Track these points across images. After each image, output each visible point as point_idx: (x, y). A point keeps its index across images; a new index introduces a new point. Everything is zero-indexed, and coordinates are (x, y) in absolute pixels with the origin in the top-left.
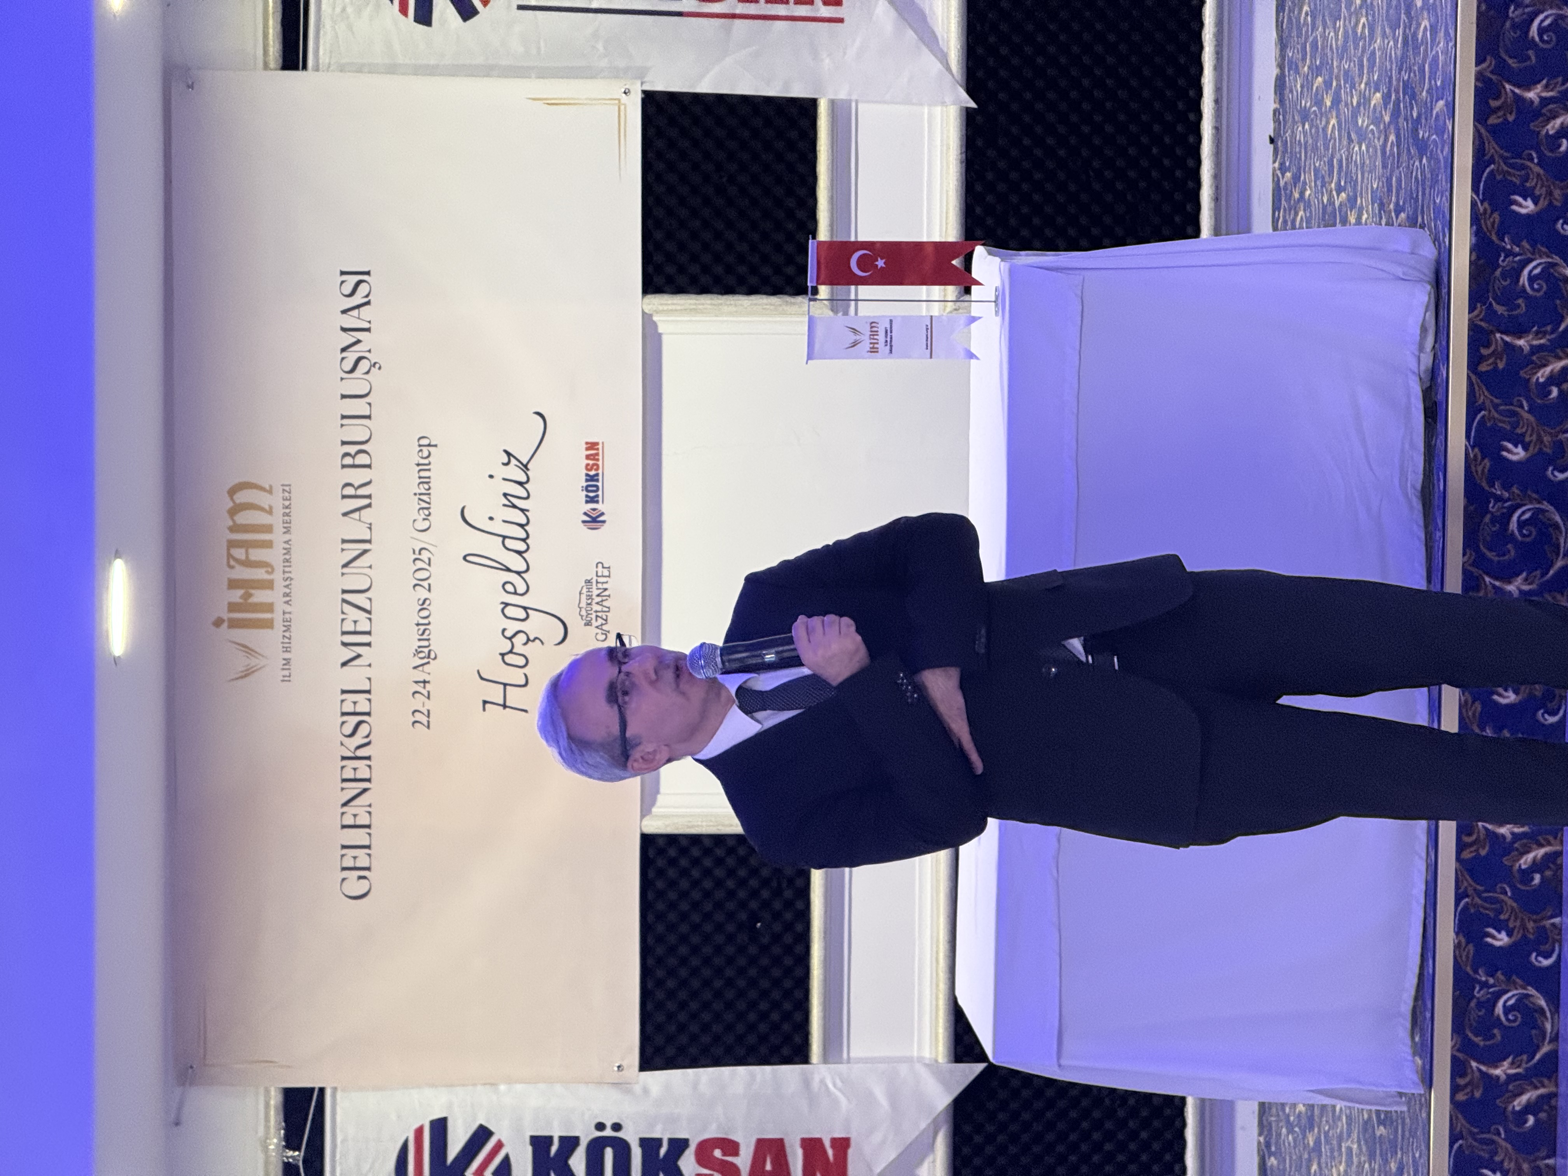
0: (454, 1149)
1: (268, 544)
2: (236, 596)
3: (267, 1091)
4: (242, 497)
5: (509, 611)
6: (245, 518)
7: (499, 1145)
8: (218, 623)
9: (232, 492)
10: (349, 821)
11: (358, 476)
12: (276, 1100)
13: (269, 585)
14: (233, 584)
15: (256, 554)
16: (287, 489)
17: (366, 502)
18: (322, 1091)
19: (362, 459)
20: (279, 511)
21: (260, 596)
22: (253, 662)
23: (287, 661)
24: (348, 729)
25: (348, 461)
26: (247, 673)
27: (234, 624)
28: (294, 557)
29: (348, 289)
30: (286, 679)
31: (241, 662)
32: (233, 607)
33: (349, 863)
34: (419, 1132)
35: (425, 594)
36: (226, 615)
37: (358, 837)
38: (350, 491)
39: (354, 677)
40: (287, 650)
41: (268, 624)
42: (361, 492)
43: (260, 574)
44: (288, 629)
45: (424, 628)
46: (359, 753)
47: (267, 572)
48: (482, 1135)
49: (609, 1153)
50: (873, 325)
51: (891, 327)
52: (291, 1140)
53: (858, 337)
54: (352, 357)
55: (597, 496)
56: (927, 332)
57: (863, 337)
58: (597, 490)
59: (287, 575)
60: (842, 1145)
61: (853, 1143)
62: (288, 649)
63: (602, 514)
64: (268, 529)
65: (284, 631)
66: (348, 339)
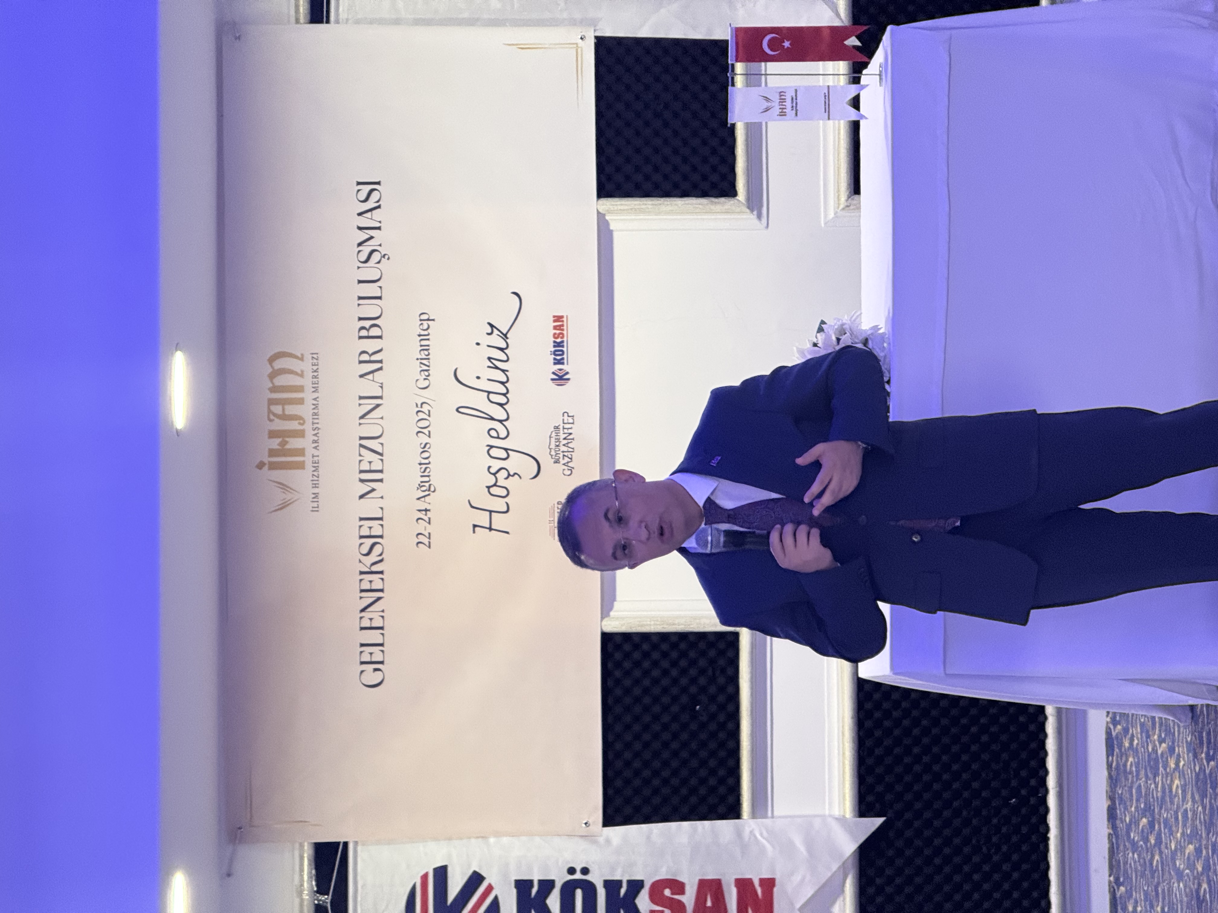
0: (453, 891)
1: (301, 401)
2: (275, 443)
3: (301, 846)
4: (279, 364)
5: (494, 452)
6: (281, 380)
7: (490, 888)
8: (261, 466)
9: (271, 360)
10: (366, 623)
11: (371, 345)
12: (308, 853)
13: (301, 434)
14: (273, 434)
15: (291, 410)
16: (315, 357)
17: (378, 365)
18: (346, 844)
19: (375, 332)
20: (309, 374)
21: (294, 443)
22: (289, 496)
23: (316, 495)
24: (365, 550)
25: (364, 333)
26: (284, 506)
27: (273, 466)
28: (321, 411)
29: (363, 196)
30: (315, 510)
31: (279, 496)
32: (272, 453)
33: (366, 658)
34: (425, 877)
35: (425, 439)
36: (266, 460)
37: (374, 637)
38: (365, 357)
39: (370, 507)
40: (315, 486)
41: (301, 466)
42: (374, 358)
43: (294, 425)
44: (316, 469)
45: (425, 466)
46: (375, 568)
47: (300, 424)
48: (476, 879)
49: (579, 893)
50: (782, 94)
51: (796, 96)
52: (322, 888)
53: (769, 104)
54: (366, 250)
55: (563, 359)
56: (825, 98)
57: (773, 104)
58: (563, 354)
59: (316, 426)
60: (769, 884)
61: (777, 882)
62: (317, 485)
63: (567, 373)
64: (300, 389)
65: (314, 471)
66: (363, 236)
